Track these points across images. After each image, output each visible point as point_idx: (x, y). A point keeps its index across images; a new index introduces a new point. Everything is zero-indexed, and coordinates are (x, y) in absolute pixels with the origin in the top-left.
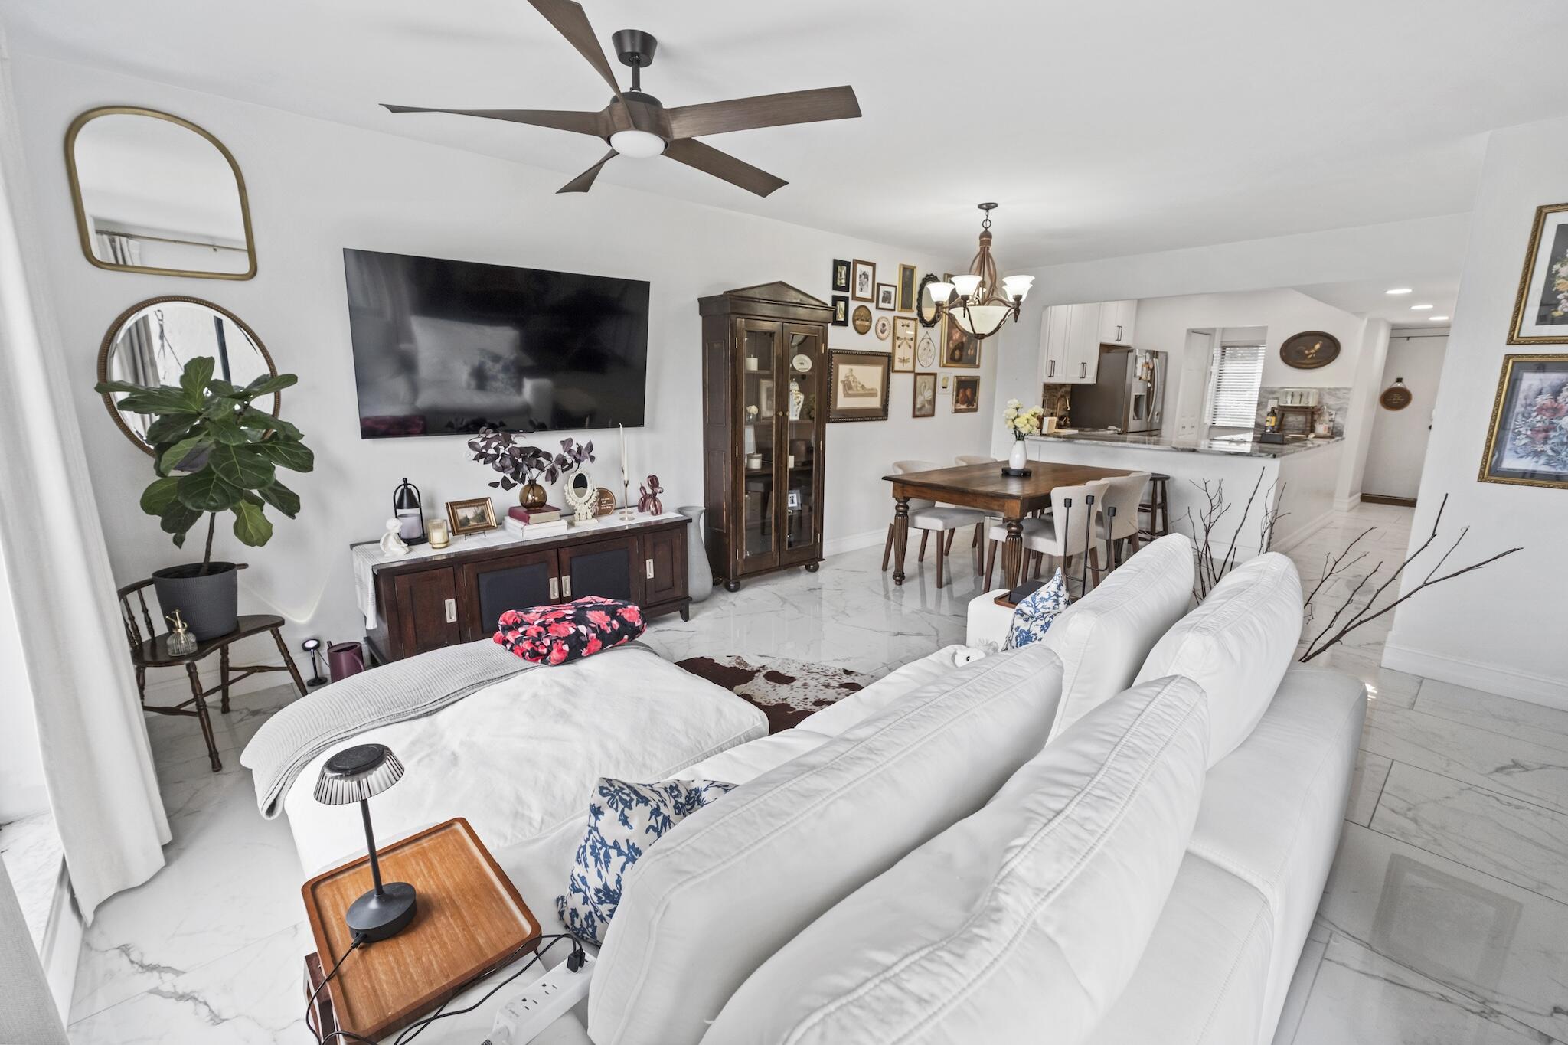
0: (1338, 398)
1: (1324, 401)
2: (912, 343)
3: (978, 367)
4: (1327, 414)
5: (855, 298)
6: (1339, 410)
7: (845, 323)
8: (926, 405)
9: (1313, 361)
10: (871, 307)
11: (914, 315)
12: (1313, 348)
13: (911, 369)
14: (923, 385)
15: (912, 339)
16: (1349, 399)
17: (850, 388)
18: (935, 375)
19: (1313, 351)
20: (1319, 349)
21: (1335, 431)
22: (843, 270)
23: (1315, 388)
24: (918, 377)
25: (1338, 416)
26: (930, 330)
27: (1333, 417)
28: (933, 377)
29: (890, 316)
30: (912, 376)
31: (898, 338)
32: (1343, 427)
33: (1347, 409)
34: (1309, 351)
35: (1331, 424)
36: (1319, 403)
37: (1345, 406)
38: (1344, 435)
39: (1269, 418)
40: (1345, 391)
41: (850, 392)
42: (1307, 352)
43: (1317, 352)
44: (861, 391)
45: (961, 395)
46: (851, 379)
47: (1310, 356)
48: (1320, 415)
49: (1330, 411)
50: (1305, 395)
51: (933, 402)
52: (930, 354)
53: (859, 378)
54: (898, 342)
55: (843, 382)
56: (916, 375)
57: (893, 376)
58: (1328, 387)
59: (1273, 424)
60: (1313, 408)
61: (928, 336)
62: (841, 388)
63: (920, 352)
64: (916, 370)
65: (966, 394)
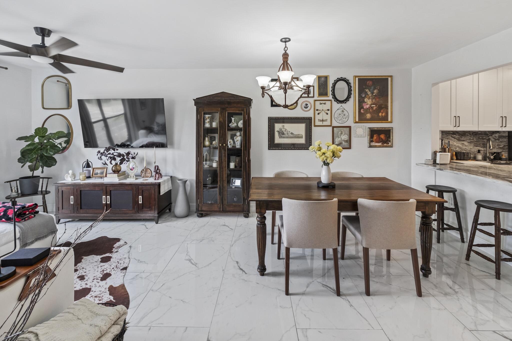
2: (329, 112)
3: (391, 122)
8: (343, 143)
11: (331, 97)
13: (330, 124)
14: (340, 132)
15: (329, 110)
17: (283, 134)
18: (350, 127)
24: (335, 129)
26: (343, 105)
28: (348, 129)
29: (311, 100)
30: (331, 128)
31: (317, 110)
44: (292, 136)
45: (375, 138)
46: (283, 130)
51: (349, 141)
52: (345, 117)
53: (288, 129)
54: (317, 112)
55: (278, 132)
56: (333, 127)
57: (315, 129)
61: (341, 108)
62: (276, 134)
63: (336, 116)
64: (333, 125)
65: (380, 137)
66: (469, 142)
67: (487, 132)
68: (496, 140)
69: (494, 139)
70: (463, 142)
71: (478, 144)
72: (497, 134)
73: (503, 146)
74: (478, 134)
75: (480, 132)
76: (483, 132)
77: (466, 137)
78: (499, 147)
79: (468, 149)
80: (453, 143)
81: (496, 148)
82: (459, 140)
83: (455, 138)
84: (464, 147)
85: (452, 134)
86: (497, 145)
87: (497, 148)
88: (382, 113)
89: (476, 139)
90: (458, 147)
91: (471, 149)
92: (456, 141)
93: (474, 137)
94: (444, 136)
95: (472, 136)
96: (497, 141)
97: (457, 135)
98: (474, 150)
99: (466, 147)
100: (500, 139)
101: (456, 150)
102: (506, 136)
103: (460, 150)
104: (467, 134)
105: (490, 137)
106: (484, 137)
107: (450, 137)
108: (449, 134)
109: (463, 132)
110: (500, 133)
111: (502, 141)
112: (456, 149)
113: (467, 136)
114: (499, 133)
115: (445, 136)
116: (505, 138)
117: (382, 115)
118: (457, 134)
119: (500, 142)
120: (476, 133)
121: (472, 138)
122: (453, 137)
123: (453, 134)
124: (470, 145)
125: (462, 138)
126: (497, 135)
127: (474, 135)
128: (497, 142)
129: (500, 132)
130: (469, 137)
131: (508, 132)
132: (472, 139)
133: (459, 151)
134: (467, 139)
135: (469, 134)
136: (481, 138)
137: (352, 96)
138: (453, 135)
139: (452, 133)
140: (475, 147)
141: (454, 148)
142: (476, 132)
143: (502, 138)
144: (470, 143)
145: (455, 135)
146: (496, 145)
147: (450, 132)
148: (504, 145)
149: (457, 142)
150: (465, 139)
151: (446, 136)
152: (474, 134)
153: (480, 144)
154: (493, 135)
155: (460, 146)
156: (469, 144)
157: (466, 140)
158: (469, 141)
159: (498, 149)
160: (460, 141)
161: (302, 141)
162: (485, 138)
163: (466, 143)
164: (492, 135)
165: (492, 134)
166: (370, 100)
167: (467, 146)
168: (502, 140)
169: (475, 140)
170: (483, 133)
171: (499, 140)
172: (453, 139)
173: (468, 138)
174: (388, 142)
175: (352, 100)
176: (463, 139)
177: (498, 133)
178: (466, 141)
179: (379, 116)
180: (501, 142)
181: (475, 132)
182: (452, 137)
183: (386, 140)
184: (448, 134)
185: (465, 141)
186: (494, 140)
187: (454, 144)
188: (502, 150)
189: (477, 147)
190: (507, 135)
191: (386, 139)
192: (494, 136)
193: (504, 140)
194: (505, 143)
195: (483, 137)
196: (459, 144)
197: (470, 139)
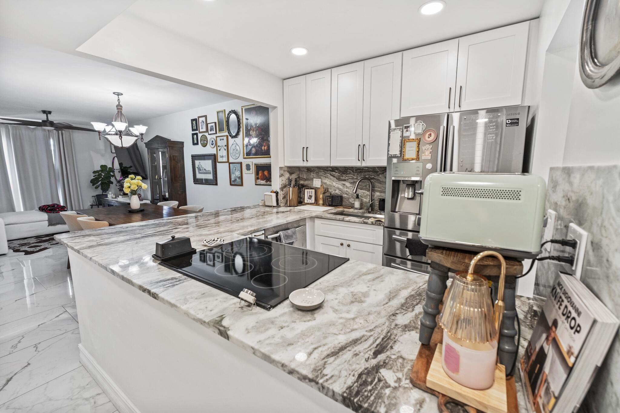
2: (226, 148)
5: (200, 132)
7: (197, 144)
8: (237, 179)
10: (206, 134)
11: (227, 133)
13: (227, 161)
14: (234, 168)
15: (226, 146)
17: (200, 170)
18: (241, 163)
22: (194, 122)
24: (231, 165)
26: (236, 139)
28: (239, 165)
29: (215, 137)
30: (228, 164)
31: (219, 146)
41: (201, 172)
44: (205, 171)
45: (260, 175)
46: (200, 166)
51: (241, 178)
52: (237, 152)
53: (203, 166)
54: (219, 148)
55: (197, 167)
56: (230, 163)
57: (218, 165)
61: (235, 143)
62: (197, 169)
63: (231, 152)
64: (230, 161)
65: (264, 174)
66: (352, 183)
67: (376, 169)
70: (344, 182)
71: (364, 186)
75: (367, 169)
77: (347, 175)
79: (351, 193)
80: (332, 183)
82: (339, 179)
83: (334, 177)
84: (345, 189)
85: (331, 171)
88: (265, 146)
90: (338, 188)
92: (336, 180)
93: (358, 176)
95: (356, 174)
97: (337, 173)
99: (347, 190)
103: (341, 193)
104: (349, 170)
105: (380, 176)
106: (372, 176)
107: (329, 175)
108: (327, 171)
109: (344, 168)
112: (335, 191)
113: (349, 174)
115: (323, 173)
117: (264, 148)
118: (336, 171)
120: (361, 170)
121: (355, 177)
122: (332, 174)
123: (332, 171)
125: (343, 176)
127: (359, 172)
130: (352, 176)
132: (355, 179)
133: (339, 194)
134: (350, 178)
135: (352, 172)
136: (367, 176)
137: (241, 129)
139: (330, 169)
142: (362, 168)
145: (334, 173)
147: (329, 168)
149: (336, 182)
150: (347, 177)
153: (366, 186)
155: (341, 187)
156: (352, 186)
158: (352, 181)
160: (340, 181)
161: (210, 177)
162: (373, 177)
164: (383, 173)
165: (383, 171)
166: (255, 132)
167: (348, 188)
170: (371, 169)
172: (332, 177)
173: (350, 176)
175: (241, 133)
176: (343, 178)
179: (262, 150)
181: (359, 168)
182: (330, 174)
184: (326, 170)
185: (347, 181)
196: (339, 185)
197: (353, 179)
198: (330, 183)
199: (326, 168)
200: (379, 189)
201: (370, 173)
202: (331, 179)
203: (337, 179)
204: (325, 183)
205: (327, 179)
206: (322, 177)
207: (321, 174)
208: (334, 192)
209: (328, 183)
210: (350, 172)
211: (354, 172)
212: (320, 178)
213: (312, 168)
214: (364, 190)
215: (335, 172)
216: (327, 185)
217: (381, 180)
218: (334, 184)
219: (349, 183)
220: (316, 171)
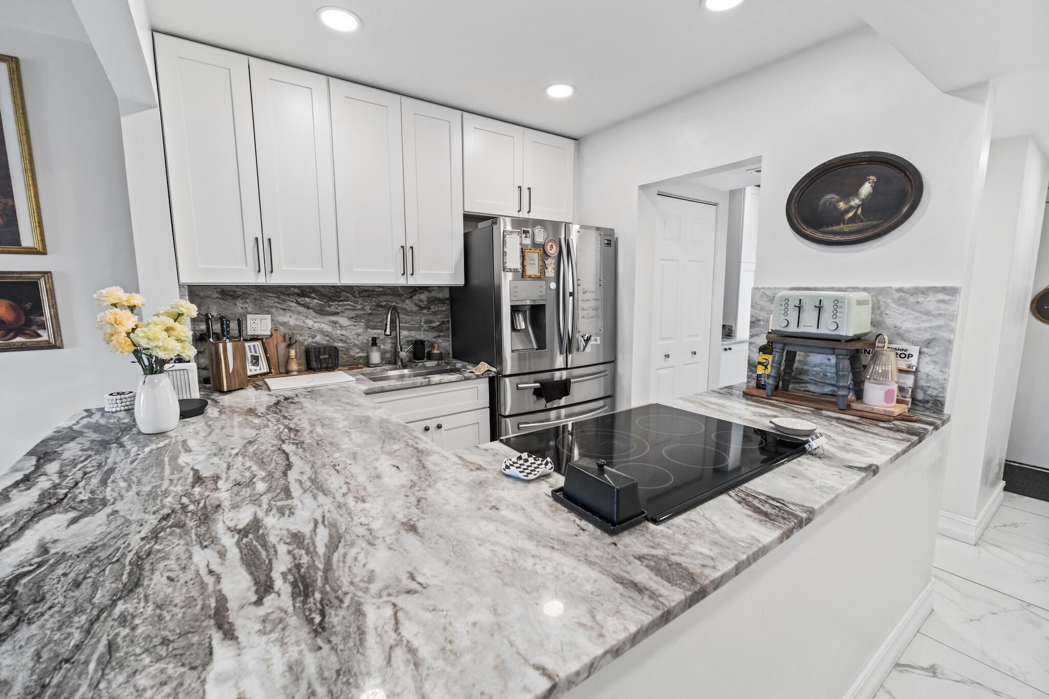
0: (927, 313)
1: (888, 321)
3: (37, 251)
4: (893, 354)
6: (928, 343)
9: (858, 225)
12: (855, 193)
16: (952, 317)
19: (855, 202)
20: (873, 195)
21: (920, 396)
23: (865, 289)
25: (926, 359)
27: (913, 361)
32: (943, 388)
33: (950, 342)
34: (847, 202)
35: (909, 381)
36: (873, 324)
37: (942, 334)
38: (947, 410)
39: (761, 357)
40: (941, 296)
42: (842, 205)
43: (865, 204)
47: (850, 215)
48: (876, 357)
49: (904, 345)
50: (828, 307)
58: (896, 285)
59: (768, 371)
60: (857, 338)
66: (352, 318)
67: (400, 289)
68: (423, 308)
69: (418, 306)
70: (333, 318)
71: (378, 322)
72: (424, 293)
73: (439, 323)
74: (375, 293)
75: (381, 289)
76: (389, 289)
77: (340, 303)
78: (430, 327)
79: (349, 337)
80: (304, 322)
81: (422, 329)
82: (321, 312)
83: (308, 308)
84: (338, 332)
85: (298, 295)
86: (426, 323)
87: (425, 330)
89: (371, 309)
90: (322, 332)
91: (360, 335)
92: (314, 314)
93: (366, 304)
94: (273, 301)
95: (360, 300)
96: (425, 311)
97: (315, 299)
98: (366, 337)
99: (343, 332)
100: (432, 307)
101: (314, 341)
102: (446, 299)
103: (328, 341)
104: (344, 293)
105: (407, 301)
106: (392, 302)
107: (293, 304)
108: (289, 295)
109: (333, 288)
110: (431, 293)
111: (437, 311)
112: (313, 338)
113: (345, 301)
114: (428, 291)
115: (276, 300)
116: (443, 303)
118: (313, 295)
119: (430, 314)
120: (370, 293)
121: (359, 307)
122: (303, 303)
123: (303, 296)
124: (355, 324)
125: (330, 306)
126: (424, 296)
127: (366, 297)
128: (424, 313)
129: (430, 288)
130: (352, 304)
131: (448, 288)
132: (360, 309)
133: (325, 342)
134: (346, 309)
135: (350, 296)
136: (383, 304)
138: (303, 299)
139: (296, 291)
140: (369, 330)
141: (309, 337)
142: (371, 289)
143: (435, 305)
144: (354, 320)
145: (307, 299)
146: (423, 321)
147: (292, 289)
148: (441, 320)
149: (314, 319)
150: (339, 308)
151: (278, 303)
152: (366, 294)
153: (382, 322)
154: (414, 298)
155: (328, 328)
156: (353, 323)
157: (343, 312)
158: (352, 314)
159: (427, 331)
160: (324, 315)
162: (394, 304)
163: (343, 321)
164: (411, 297)
165: (411, 293)
167: (346, 330)
168: (437, 309)
169: (370, 312)
170: (389, 291)
171: (430, 309)
172: (301, 309)
173: (348, 305)
174: (34, 328)
176: (333, 309)
177: (426, 292)
178: (344, 314)
180: (435, 313)
181: (366, 288)
182: (298, 303)
183: (23, 322)
184: (284, 294)
185: (340, 314)
186: (418, 308)
187: (305, 326)
188: (437, 333)
189: (374, 329)
190: (447, 296)
191: (18, 318)
192: (418, 298)
193: (440, 309)
194: (442, 316)
195: (389, 301)
196: (323, 325)
197: (354, 310)
198: (298, 323)
199: (283, 290)
200: (407, 325)
201: (389, 298)
202: (299, 313)
203: (316, 312)
204: (284, 324)
205: (289, 314)
206: (273, 310)
207: (267, 302)
208: (310, 340)
209: (292, 322)
210: (347, 297)
211: (355, 297)
212: (268, 313)
213: (236, 289)
214: (378, 329)
215: (309, 297)
216: (290, 326)
217: (409, 309)
218: (310, 323)
219: (347, 319)
220: (252, 297)
